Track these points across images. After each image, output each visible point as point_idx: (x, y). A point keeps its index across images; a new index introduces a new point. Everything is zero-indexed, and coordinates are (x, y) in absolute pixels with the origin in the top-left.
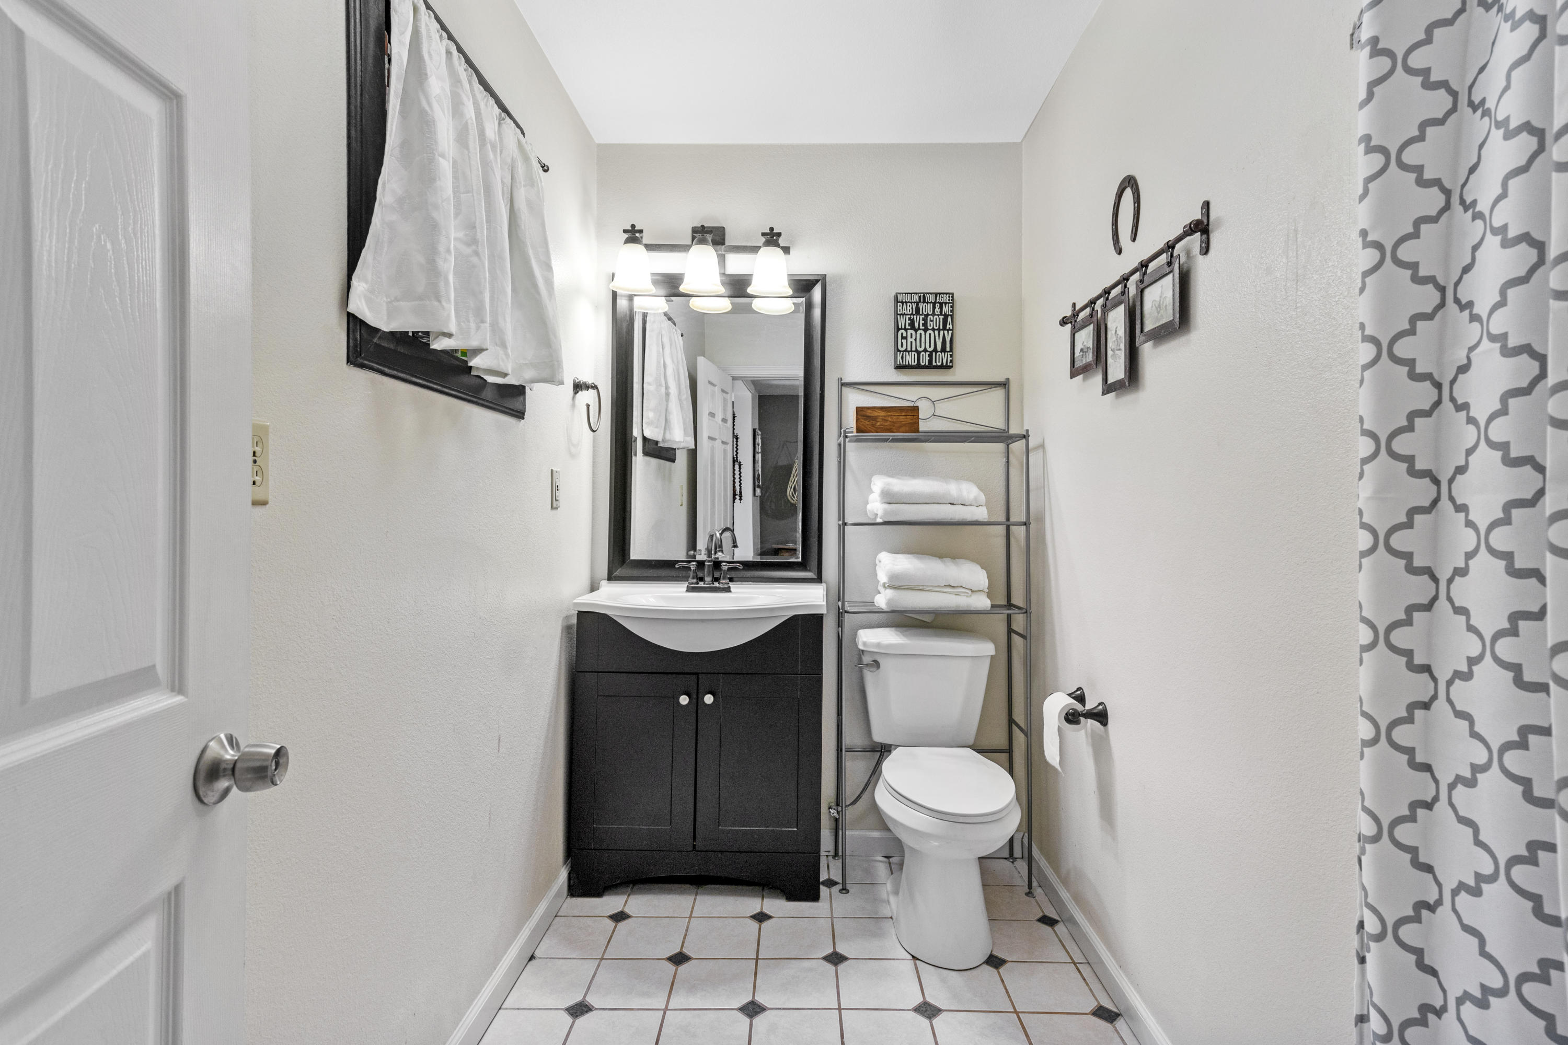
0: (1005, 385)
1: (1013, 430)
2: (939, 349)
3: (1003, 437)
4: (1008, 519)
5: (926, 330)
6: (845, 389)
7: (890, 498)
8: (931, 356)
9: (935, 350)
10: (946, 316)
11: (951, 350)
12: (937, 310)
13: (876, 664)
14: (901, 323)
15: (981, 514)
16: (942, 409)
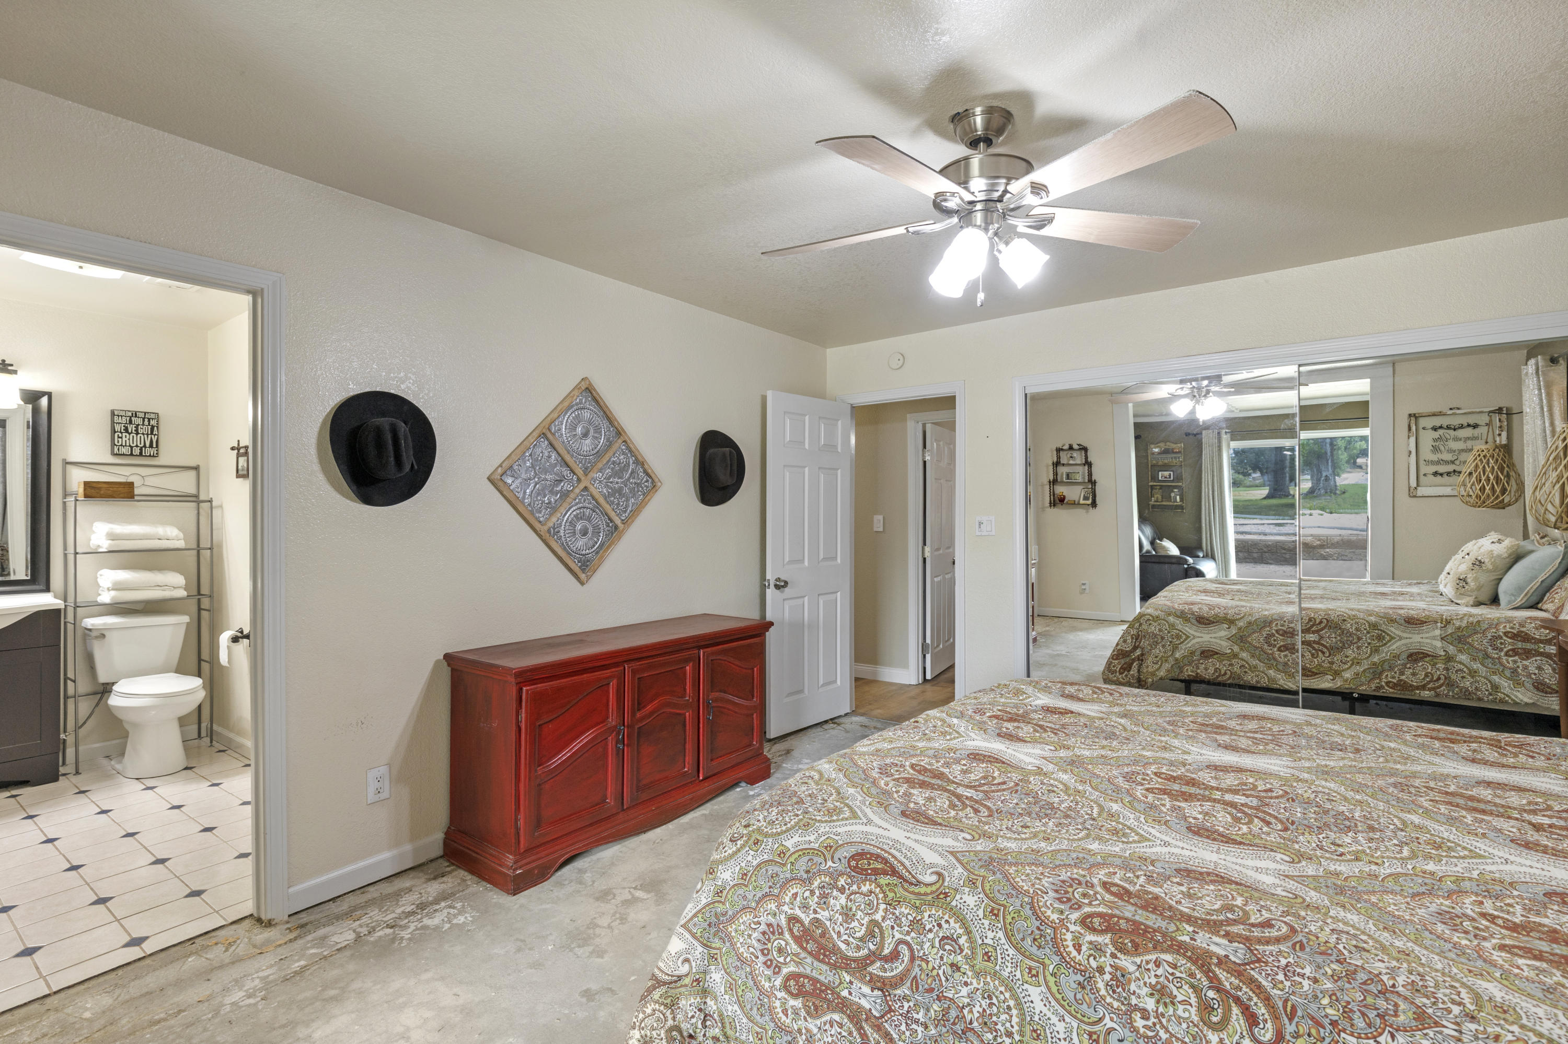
0: (197, 468)
1: (202, 497)
2: (148, 445)
3: (195, 498)
4: (198, 546)
5: (137, 434)
6: (68, 467)
7: (112, 537)
8: (141, 449)
9: (145, 446)
10: (153, 427)
11: (157, 446)
12: (146, 422)
13: (103, 636)
14: (117, 428)
15: (181, 544)
16: (149, 481)
